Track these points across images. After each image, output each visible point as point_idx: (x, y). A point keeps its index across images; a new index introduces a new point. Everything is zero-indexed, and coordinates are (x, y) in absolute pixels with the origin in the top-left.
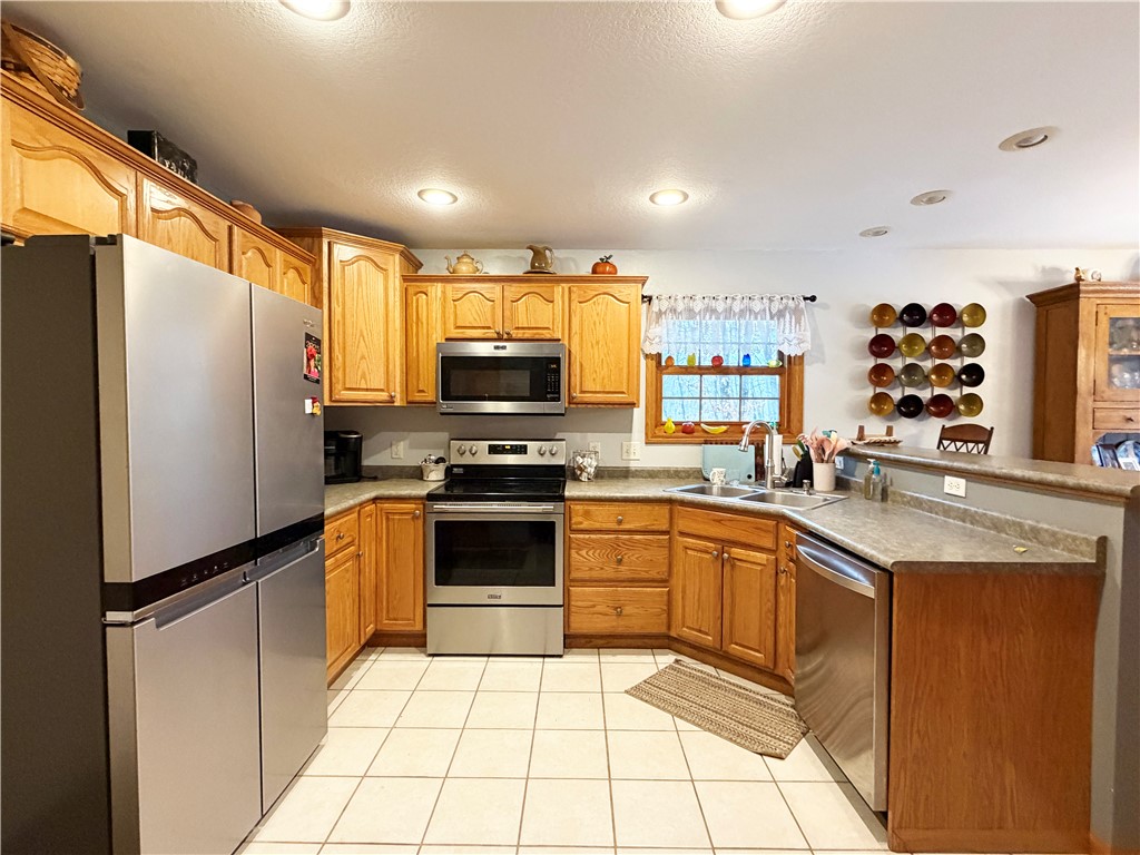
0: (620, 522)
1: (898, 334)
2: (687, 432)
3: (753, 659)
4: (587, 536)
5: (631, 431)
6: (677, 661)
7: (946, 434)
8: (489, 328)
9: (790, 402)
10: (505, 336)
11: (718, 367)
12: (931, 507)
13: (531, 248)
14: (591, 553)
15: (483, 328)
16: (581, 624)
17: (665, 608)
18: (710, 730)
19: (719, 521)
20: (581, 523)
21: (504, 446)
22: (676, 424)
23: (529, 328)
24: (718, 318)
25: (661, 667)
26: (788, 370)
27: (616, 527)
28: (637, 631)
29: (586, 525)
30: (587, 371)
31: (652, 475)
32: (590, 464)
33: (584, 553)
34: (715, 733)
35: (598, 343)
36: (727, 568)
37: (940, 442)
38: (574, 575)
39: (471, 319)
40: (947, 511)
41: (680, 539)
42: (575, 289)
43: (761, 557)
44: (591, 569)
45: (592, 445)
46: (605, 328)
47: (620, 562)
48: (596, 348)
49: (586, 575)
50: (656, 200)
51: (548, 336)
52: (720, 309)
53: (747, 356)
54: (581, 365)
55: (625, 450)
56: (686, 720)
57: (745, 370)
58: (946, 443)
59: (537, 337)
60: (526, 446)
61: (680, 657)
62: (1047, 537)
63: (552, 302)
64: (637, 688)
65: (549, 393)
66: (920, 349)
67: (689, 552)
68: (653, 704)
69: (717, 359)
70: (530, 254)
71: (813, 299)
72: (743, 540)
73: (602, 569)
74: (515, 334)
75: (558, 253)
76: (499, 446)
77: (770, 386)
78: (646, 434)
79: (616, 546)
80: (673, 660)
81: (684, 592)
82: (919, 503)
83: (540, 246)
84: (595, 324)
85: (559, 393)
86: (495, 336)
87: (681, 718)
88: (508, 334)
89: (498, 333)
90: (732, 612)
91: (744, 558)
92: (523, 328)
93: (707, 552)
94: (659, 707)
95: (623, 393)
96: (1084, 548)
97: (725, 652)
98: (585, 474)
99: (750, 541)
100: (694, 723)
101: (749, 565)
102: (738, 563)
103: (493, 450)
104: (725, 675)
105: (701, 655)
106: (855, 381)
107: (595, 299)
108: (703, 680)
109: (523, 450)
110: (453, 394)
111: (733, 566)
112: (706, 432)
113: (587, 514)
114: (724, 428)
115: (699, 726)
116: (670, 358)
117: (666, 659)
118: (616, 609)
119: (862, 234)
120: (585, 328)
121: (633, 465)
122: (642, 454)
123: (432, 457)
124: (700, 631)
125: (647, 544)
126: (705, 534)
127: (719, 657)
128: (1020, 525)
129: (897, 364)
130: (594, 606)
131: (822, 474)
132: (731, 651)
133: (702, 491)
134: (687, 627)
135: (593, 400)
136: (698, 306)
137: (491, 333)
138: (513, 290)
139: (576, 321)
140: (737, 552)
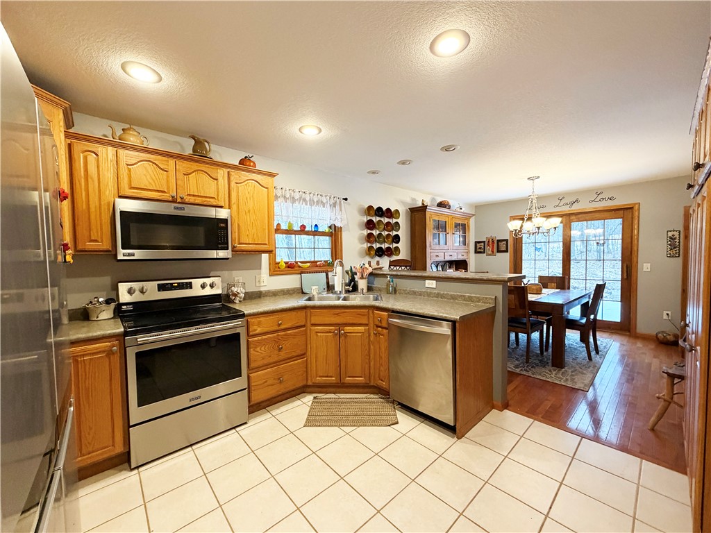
0: (279, 325)
1: (375, 219)
2: (291, 267)
3: (359, 382)
4: (260, 338)
5: (260, 269)
6: (315, 398)
7: (392, 264)
8: (164, 192)
9: (336, 251)
10: (179, 200)
11: (302, 230)
12: (421, 294)
13: (193, 138)
14: (263, 349)
15: (158, 191)
16: (258, 396)
17: (305, 369)
18: (361, 426)
19: (337, 314)
20: (256, 330)
21: (172, 284)
22: (286, 263)
23: (199, 196)
24: (306, 204)
25: (310, 404)
26: (335, 233)
27: (278, 328)
28: (291, 388)
29: (259, 330)
30: (242, 228)
31: (275, 294)
32: (240, 290)
33: (258, 349)
34: (364, 426)
35: (249, 211)
36: (342, 338)
37: (390, 266)
38: (252, 365)
39: (147, 183)
40: (429, 295)
41: (313, 328)
42: (233, 174)
43: (361, 329)
44: (263, 359)
45: (236, 279)
46: (254, 202)
47: (280, 350)
48: (248, 214)
49: (260, 363)
50: (302, 131)
51: (214, 204)
52: (308, 199)
53: (316, 225)
54: (239, 225)
55: (257, 281)
56: (348, 426)
57: (316, 233)
58: (392, 267)
59: (205, 203)
60: (191, 282)
61: (315, 395)
62: (475, 300)
63: (216, 180)
64: (308, 421)
65: (220, 244)
66: (382, 227)
67: (319, 334)
68: (324, 426)
69: (303, 227)
70: (193, 142)
71: (346, 199)
72: (351, 322)
73: (270, 356)
74: (187, 199)
75: (213, 147)
76: (167, 284)
77: (325, 242)
78: (270, 269)
79: (277, 341)
80: (312, 398)
81: (316, 357)
82: (414, 293)
83: (201, 138)
84: (247, 198)
85: (227, 243)
86: (171, 199)
87: (344, 426)
88: (182, 198)
89: (173, 197)
90: (346, 362)
91: (352, 331)
92: (194, 196)
93: (330, 332)
94: (328, 426)
95: (266, 244)
96: (490, 301)
97: (343, 383)
98: (238, 299)
99: (354, 322)
100: (351, 426)
101: (355, 335)
102: (348, 334)
103: (162, 288)
104: (342, 396)
105: (325, 390)
106: (360, 240)
107: (246, 182)
108: (335, 402)
109: (189, 286)
110: (132, 243)
111: (346, 336)
112: (300, 267)
113: (259, 323)
114: (309, 264)
115: (355, 426)
116: (279, 224)
117: (308, 399)
118: (279, 379)
119: (369, 172)
120: (241, 201)
121: (263, 289)
122: (268, 282)
123: (101, 300)
124: (327, 377)
125: (294, 335)
126: (328, 323)
127: (341, 387)
128: (464, 296)
129: (375, 232)
130: (266, 382)
131: (362, 284)
132: (346, 382)
133: (309, 299)
134: (320, 377)
135: (247, 249)
136: (297, 196)
137: (166, 196)
138: (183, 166)
139: (234, 195)
140: (348, 329)
